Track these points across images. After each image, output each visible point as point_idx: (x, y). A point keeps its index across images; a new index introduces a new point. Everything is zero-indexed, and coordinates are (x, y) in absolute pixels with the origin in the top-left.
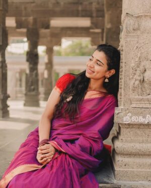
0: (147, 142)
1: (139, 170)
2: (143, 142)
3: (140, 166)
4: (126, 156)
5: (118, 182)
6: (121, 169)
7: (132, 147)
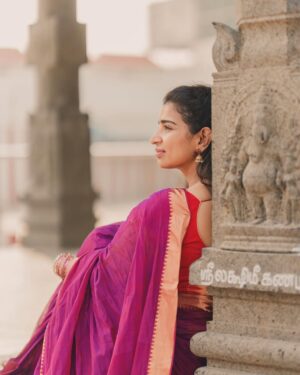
2: (246, 333)
4: (217, 365)
7: (220, 342)
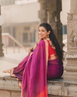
0: (76, 66)
1: (72, 77)
2: (74, 66)
3: (72, 75)
5: (65, 81)
6: (66, 76)
7: (69, 68)
